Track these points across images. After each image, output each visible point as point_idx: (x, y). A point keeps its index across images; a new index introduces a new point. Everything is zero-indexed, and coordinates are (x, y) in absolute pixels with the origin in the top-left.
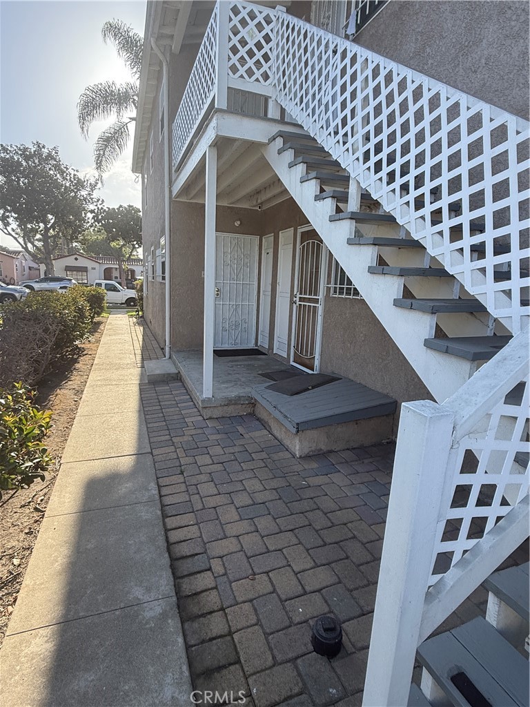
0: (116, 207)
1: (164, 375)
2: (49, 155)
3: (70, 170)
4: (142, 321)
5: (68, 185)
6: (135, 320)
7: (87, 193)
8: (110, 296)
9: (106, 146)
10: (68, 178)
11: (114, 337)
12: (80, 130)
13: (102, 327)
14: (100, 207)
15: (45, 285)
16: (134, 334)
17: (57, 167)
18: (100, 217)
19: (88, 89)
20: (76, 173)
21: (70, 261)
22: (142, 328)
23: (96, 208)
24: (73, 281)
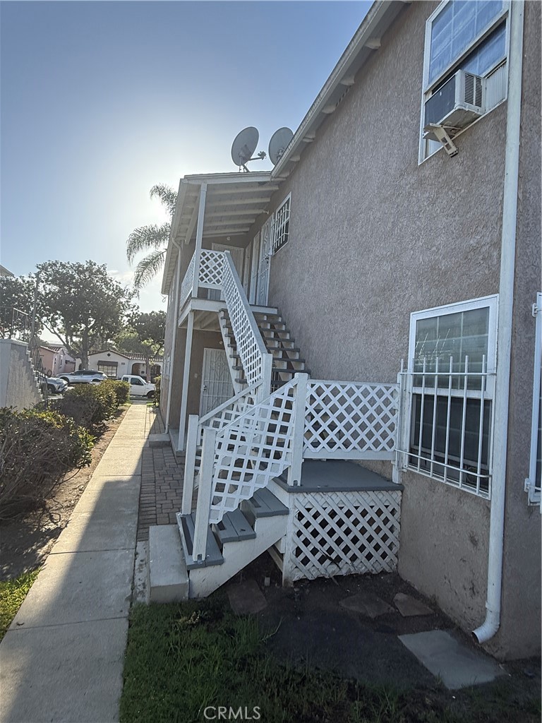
0: (149, 313)
1: (160, 442)
2: (98, 270)
3: (114, 282)
4: (157, 410)
5: (110, 293)
6: (151, 409)
7: (125, 300)
8: (134, 389)
9: (145, 269)
10: (112, 288)
11: (131, 421)
12: (127, 259)
13: (123, 413)
14: (135, 312)
15: (78, 378)
16: (148, 419)
17: (104, 280)
18: (134, 320)
19: (137, 230)
20: (118, 284)
21: (103, 357)
22: (155, 415)
23: (132, 313)
24: (104, 375)
